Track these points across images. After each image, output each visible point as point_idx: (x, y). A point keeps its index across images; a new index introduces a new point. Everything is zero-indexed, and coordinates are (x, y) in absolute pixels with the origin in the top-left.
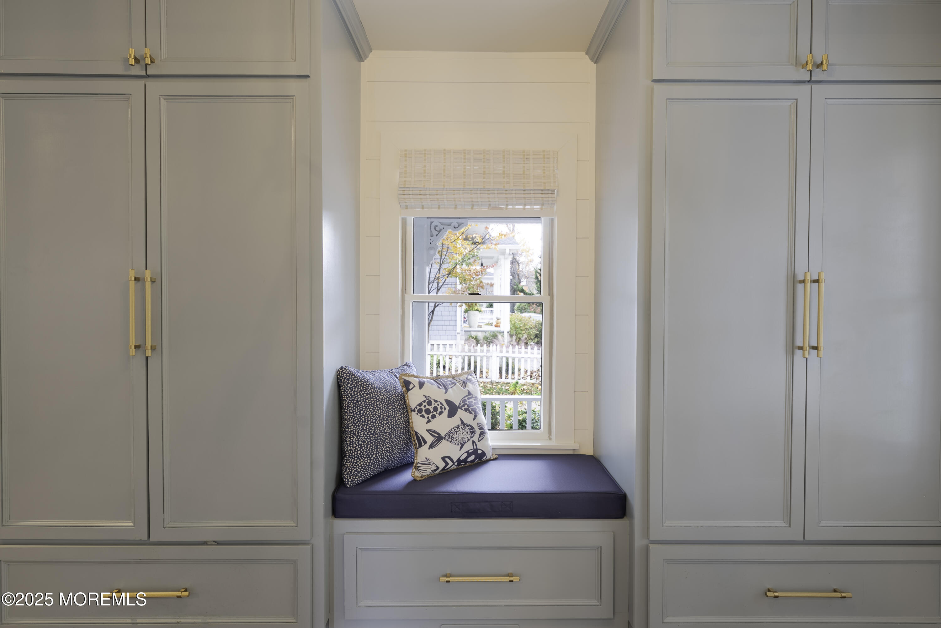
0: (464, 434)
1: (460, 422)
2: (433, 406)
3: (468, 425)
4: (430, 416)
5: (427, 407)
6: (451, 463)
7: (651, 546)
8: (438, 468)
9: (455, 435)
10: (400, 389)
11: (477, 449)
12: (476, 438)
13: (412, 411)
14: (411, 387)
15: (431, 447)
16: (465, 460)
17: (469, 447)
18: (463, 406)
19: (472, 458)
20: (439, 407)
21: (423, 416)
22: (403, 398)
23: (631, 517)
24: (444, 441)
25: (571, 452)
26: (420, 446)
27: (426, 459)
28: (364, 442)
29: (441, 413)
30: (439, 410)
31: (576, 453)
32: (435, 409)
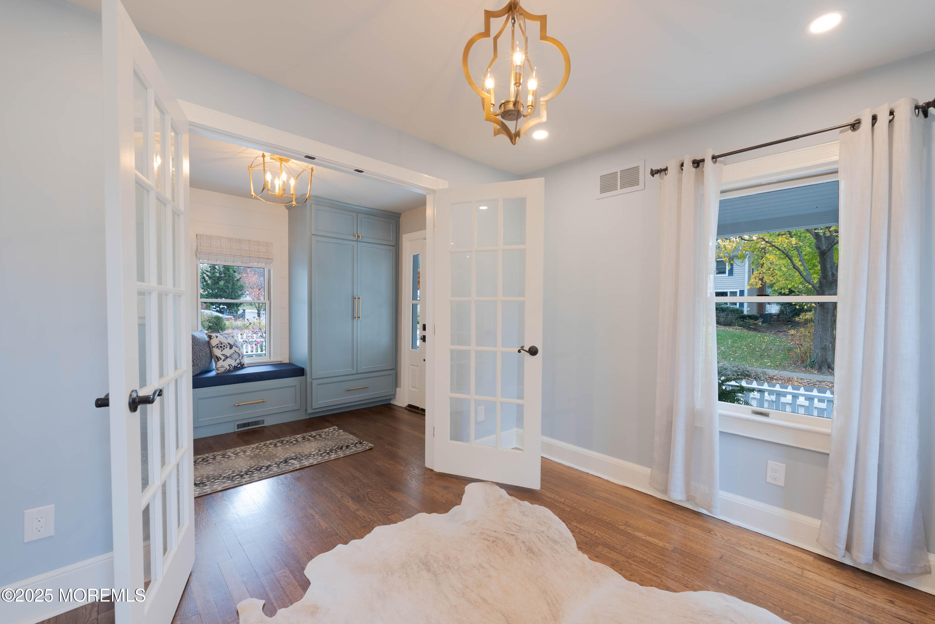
0: (236, 356)
1: (234, 351)
2: (223, 345)
3: (238, 353)
4: (222, 349)
5: (221, 345)
6: (232, 367)
7: (313, 381)
8: (227, 369)
9: (233, 356)
10: (207, 339)
11: (241, 362)
12: (240, 358)
13: (213, 347)
14: (212, 338)
15: (224, 361)
16: (236, 367)
17: (238, 361)
18: (235, 345)
19: (239, 366)
20: (225, 345)
21: (219, 349)
22: (209, 342)
23: (306, 375)
24: (229, 358)
25: (280, 363)
26: (218, 360)
27: (222, 365)
28: (195, 359)
29: (227, 347)
30: (226, 346)
31: (282, 362)
32: (224, 346)
